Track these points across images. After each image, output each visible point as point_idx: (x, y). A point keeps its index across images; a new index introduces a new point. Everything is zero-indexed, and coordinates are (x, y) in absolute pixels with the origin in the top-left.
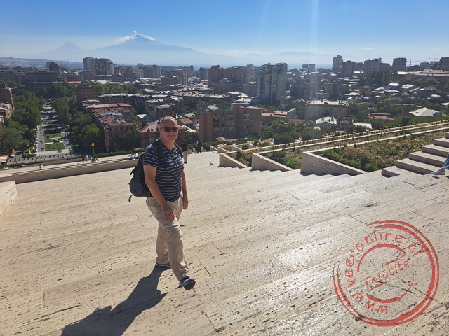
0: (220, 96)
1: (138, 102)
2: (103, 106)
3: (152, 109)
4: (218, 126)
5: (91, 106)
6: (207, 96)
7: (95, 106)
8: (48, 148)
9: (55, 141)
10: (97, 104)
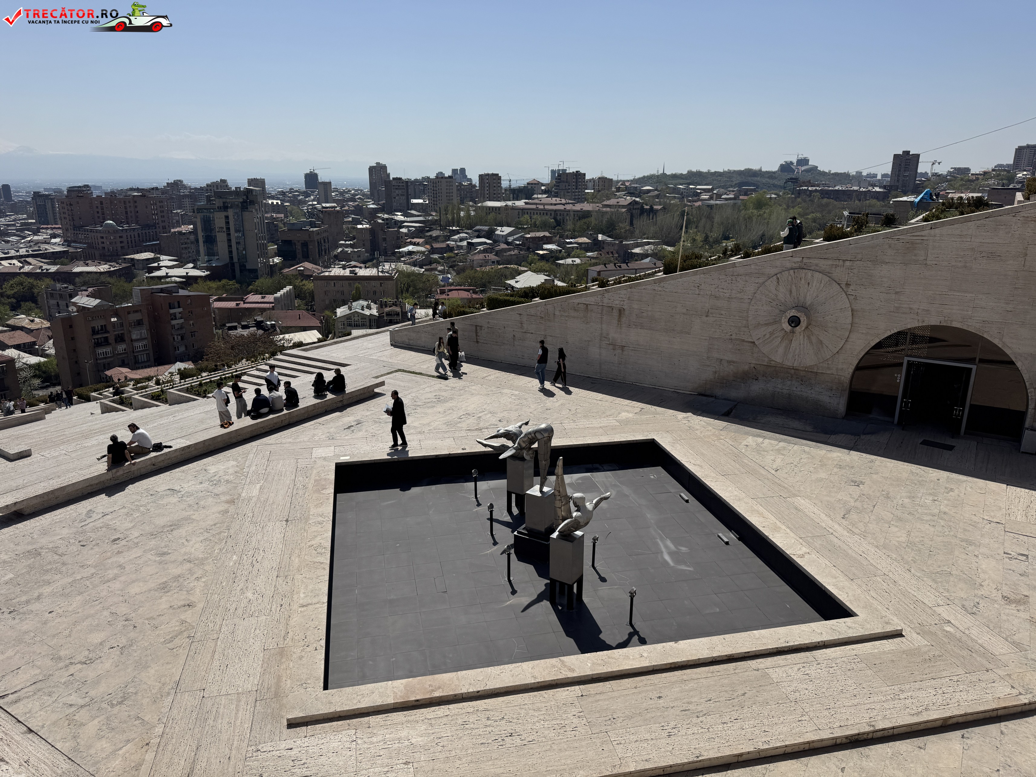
0: (104, 268)
4: (106, 342)
6: (66, 268)
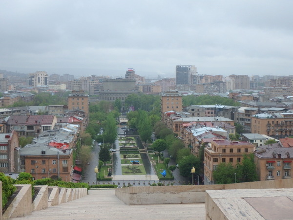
2: (195, 119)
5: (180, 119)
7: (185, 119)
9: (134, 163)
10: (187, 116)
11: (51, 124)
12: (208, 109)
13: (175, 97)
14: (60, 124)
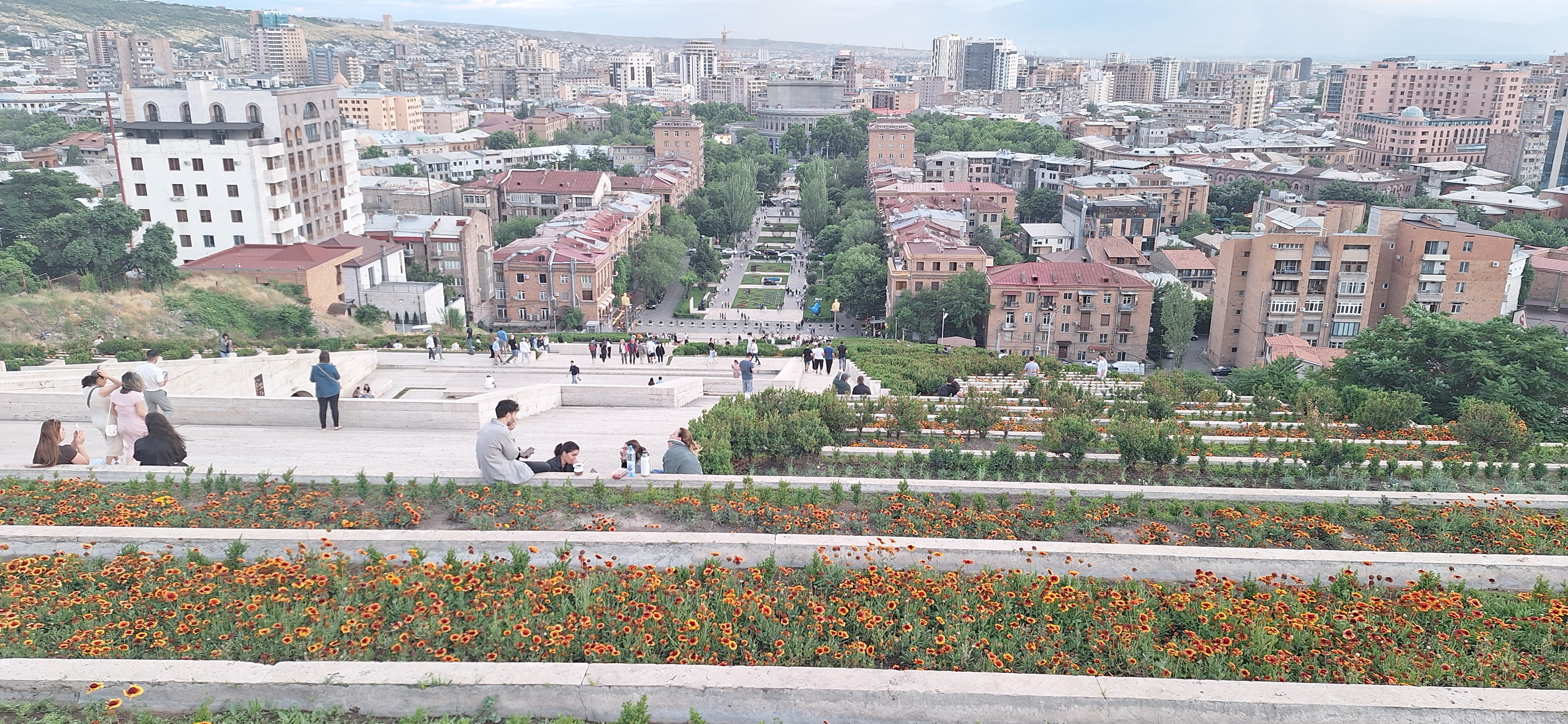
0: (1370, 176)
1: (1047, 180)
2: (924, 187)
3: (1076, 207)
4: (1293, 289)
5: (890, 188)
6: (1313, 172)
7: (903, 188)
8: (743, 300)
10: (912, 180)
11: (593, 192)
12: (978, 160)
13: (897, 131)
14: (616, 192)
